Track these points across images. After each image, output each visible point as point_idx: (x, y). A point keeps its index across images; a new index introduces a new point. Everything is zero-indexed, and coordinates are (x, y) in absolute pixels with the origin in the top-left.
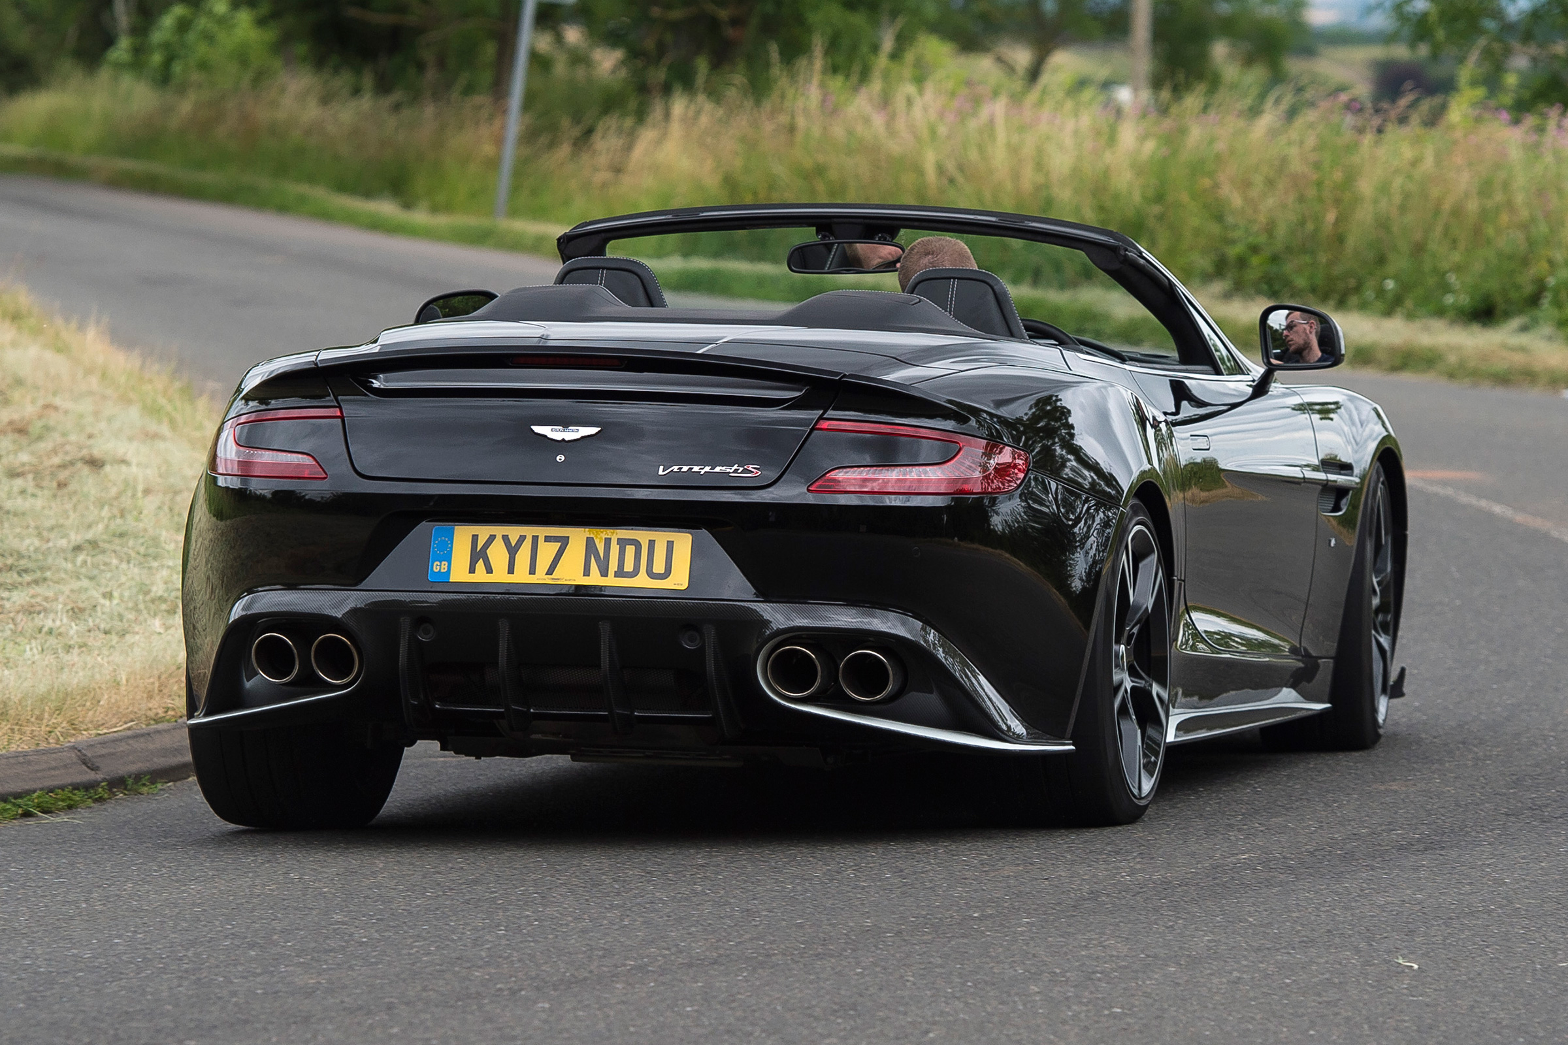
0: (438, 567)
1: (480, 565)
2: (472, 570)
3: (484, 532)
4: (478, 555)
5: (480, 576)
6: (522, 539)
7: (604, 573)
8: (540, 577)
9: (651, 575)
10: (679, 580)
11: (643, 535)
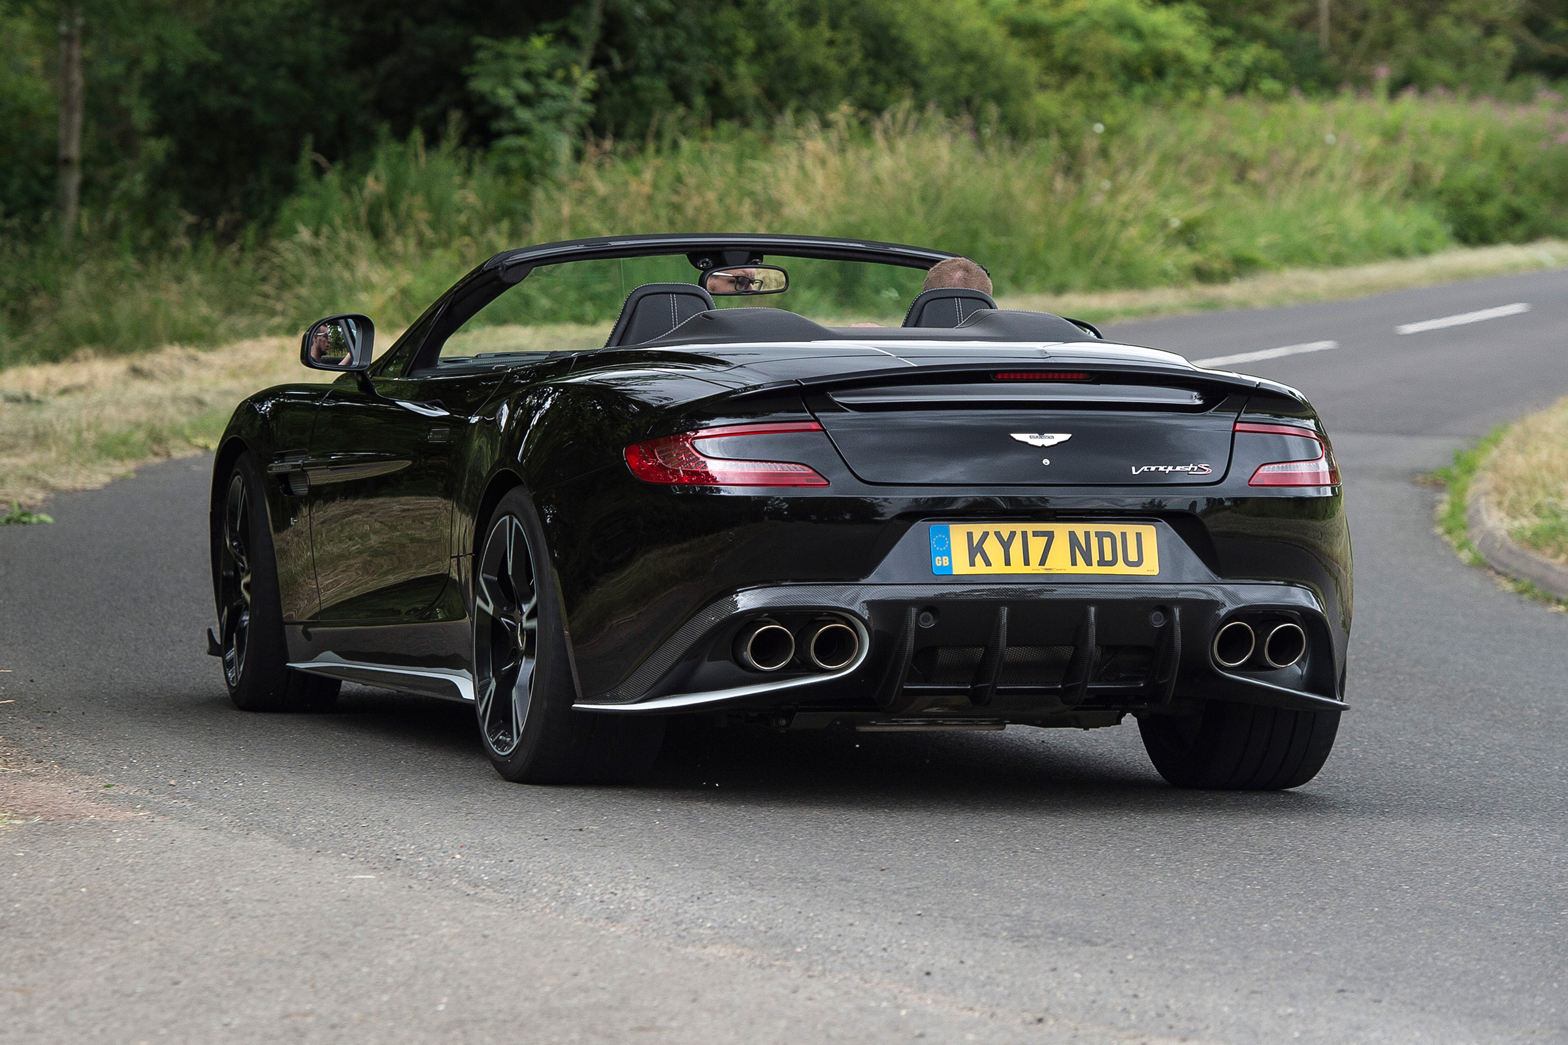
0: (939, 562)
1: (979, 559)
2: (972, 564)
3: (978, 529)
4: (976, 550)
5: (980, 568)
6: (1013, 534)
7: (1089, 563)
8: (1034, 568)
9: (1128, 563)
10: (1151, 566)
11: (1116, 529)
